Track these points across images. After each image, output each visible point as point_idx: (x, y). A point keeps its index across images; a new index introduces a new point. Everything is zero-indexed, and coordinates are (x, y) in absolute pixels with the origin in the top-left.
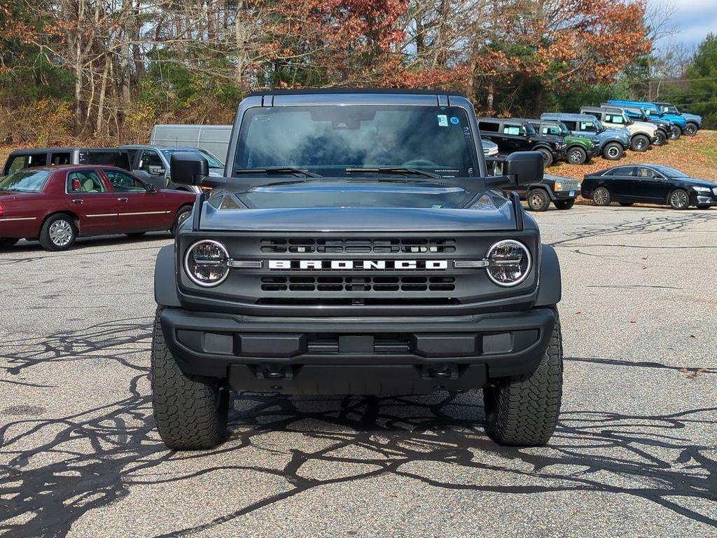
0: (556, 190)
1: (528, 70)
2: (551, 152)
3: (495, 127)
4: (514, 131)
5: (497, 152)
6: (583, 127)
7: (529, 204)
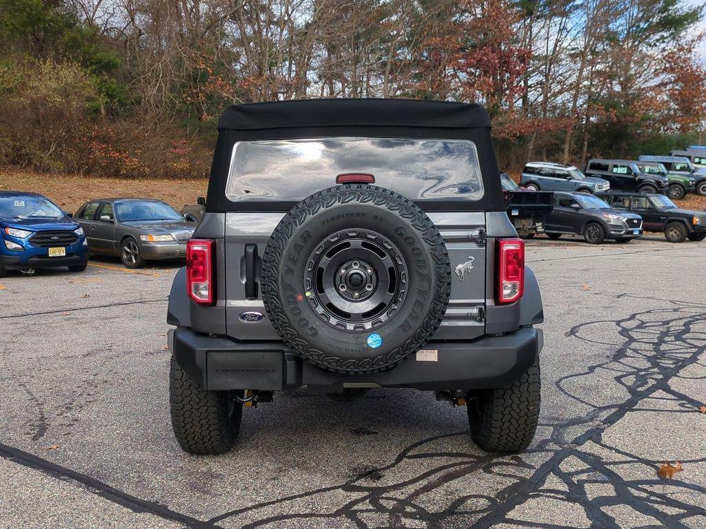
0: (694, 223)
1: (623, 119)
2: (656, 189)
3: (605, 168)
4: (622, 171)
5: (609, 188)
6: (678, 167)
7: (666, 236)
